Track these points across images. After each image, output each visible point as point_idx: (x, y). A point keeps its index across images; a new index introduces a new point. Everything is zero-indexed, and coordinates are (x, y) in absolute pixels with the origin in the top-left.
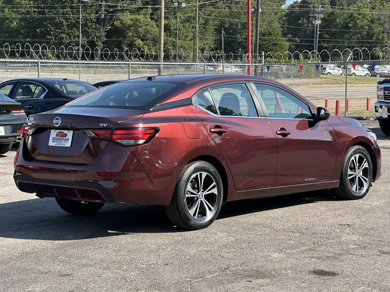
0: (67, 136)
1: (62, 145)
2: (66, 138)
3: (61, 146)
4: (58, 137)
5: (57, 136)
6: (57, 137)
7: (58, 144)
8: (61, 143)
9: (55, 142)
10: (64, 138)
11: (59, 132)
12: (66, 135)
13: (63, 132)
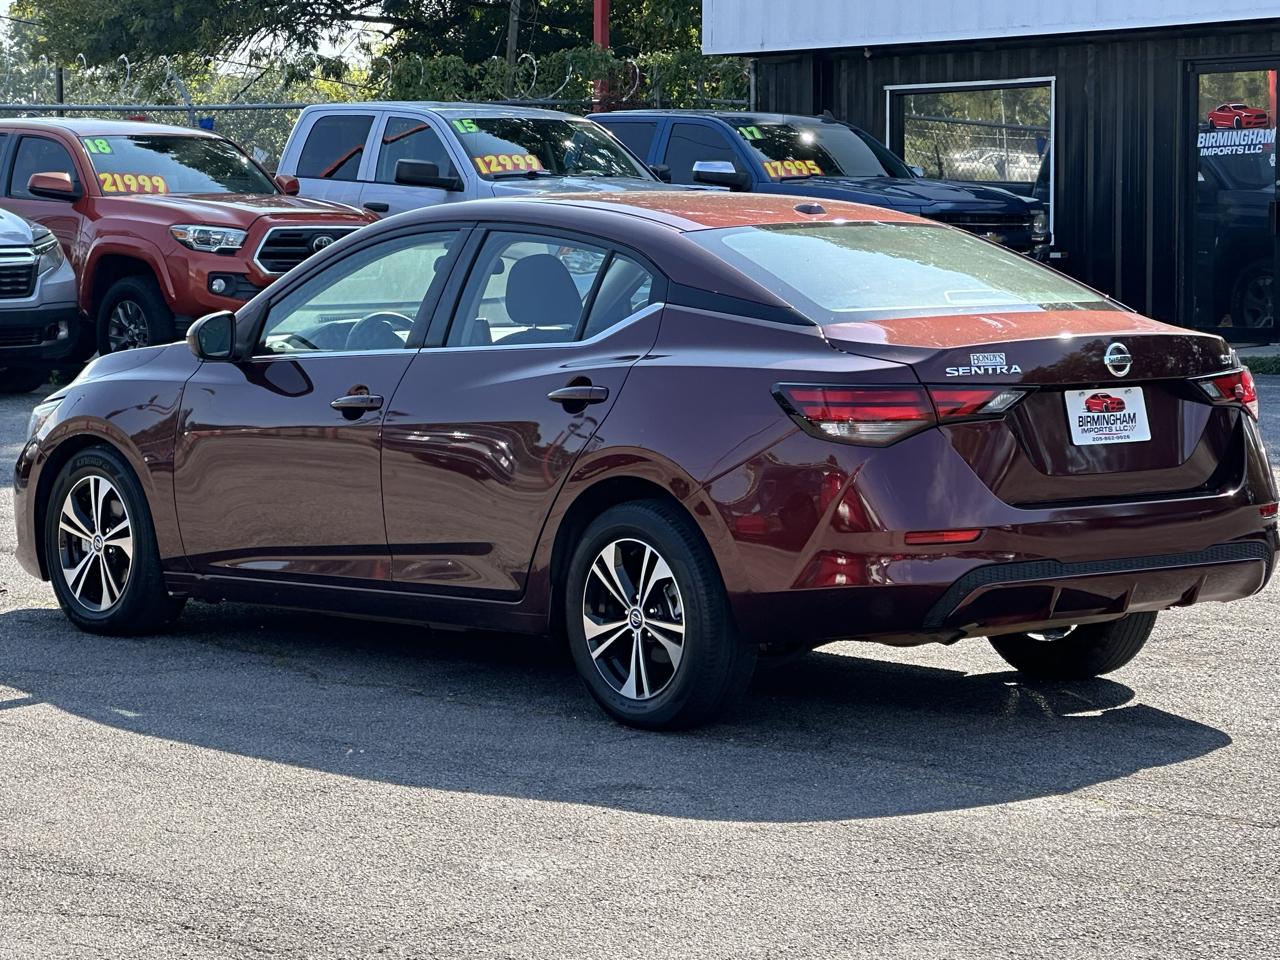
0: (1124, 408)
1: (1118, 438)
2: (1122, 413)
3: (1116, 441)
4: (1096, 415)
5: (1089, 410)
6: (1091, 414)
7: (1103, 436)
8: (1114, 431)
9: (1089, 430)
10: (1118, 414)
11: (1094, 397)
12: (1119, 405)
13: (1108, 397)
